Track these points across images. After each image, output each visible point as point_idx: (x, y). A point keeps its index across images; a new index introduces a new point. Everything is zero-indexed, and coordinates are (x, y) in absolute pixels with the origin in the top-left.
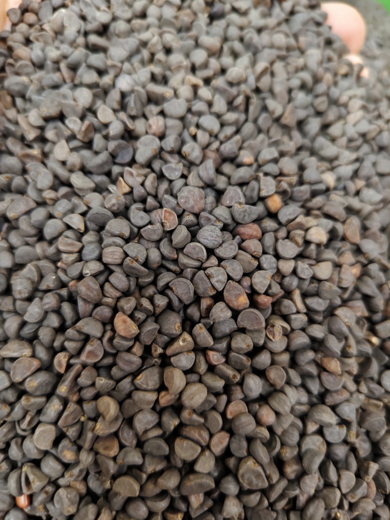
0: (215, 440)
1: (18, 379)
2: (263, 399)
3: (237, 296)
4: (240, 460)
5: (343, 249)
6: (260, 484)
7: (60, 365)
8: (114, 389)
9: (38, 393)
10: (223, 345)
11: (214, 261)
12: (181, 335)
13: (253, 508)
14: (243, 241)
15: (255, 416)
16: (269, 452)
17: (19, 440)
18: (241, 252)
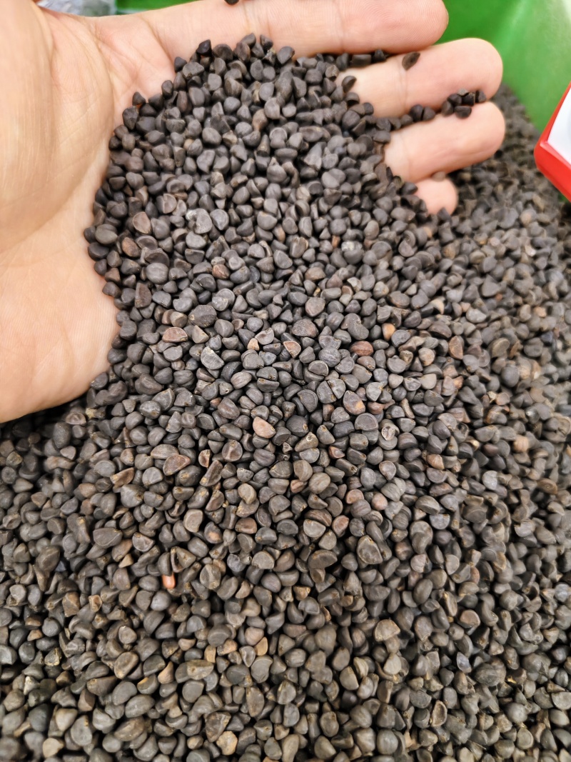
0: (337, 521)
1: (170, 472)
2: (377, 489)
3: (354, 403)
4: (358, 539)
5: (448, 363)
6: (376, 559)
7: (204, 460)
8: (252, 479)
9: (188, 484)
10: (343, 443)
11: (335, 374)
12: (307, 434)
13: (370, 585)
14: (359, 357)
15: (371, 503)
16: (383, 533)
17: (169, 526)
18: (357, 365)
